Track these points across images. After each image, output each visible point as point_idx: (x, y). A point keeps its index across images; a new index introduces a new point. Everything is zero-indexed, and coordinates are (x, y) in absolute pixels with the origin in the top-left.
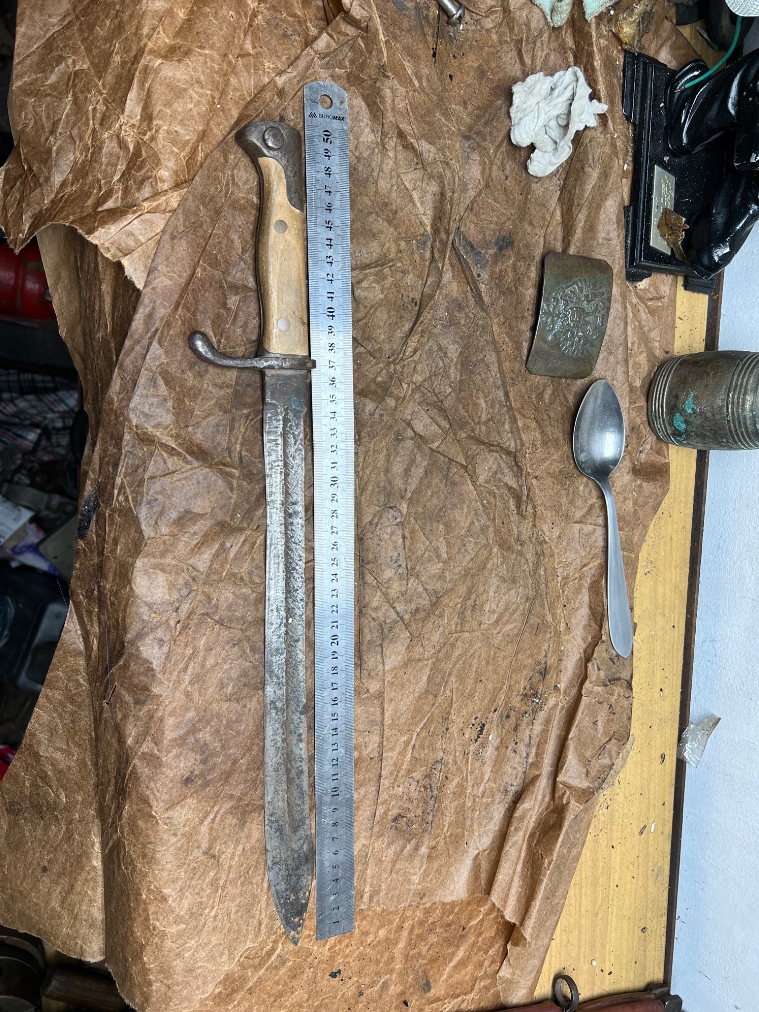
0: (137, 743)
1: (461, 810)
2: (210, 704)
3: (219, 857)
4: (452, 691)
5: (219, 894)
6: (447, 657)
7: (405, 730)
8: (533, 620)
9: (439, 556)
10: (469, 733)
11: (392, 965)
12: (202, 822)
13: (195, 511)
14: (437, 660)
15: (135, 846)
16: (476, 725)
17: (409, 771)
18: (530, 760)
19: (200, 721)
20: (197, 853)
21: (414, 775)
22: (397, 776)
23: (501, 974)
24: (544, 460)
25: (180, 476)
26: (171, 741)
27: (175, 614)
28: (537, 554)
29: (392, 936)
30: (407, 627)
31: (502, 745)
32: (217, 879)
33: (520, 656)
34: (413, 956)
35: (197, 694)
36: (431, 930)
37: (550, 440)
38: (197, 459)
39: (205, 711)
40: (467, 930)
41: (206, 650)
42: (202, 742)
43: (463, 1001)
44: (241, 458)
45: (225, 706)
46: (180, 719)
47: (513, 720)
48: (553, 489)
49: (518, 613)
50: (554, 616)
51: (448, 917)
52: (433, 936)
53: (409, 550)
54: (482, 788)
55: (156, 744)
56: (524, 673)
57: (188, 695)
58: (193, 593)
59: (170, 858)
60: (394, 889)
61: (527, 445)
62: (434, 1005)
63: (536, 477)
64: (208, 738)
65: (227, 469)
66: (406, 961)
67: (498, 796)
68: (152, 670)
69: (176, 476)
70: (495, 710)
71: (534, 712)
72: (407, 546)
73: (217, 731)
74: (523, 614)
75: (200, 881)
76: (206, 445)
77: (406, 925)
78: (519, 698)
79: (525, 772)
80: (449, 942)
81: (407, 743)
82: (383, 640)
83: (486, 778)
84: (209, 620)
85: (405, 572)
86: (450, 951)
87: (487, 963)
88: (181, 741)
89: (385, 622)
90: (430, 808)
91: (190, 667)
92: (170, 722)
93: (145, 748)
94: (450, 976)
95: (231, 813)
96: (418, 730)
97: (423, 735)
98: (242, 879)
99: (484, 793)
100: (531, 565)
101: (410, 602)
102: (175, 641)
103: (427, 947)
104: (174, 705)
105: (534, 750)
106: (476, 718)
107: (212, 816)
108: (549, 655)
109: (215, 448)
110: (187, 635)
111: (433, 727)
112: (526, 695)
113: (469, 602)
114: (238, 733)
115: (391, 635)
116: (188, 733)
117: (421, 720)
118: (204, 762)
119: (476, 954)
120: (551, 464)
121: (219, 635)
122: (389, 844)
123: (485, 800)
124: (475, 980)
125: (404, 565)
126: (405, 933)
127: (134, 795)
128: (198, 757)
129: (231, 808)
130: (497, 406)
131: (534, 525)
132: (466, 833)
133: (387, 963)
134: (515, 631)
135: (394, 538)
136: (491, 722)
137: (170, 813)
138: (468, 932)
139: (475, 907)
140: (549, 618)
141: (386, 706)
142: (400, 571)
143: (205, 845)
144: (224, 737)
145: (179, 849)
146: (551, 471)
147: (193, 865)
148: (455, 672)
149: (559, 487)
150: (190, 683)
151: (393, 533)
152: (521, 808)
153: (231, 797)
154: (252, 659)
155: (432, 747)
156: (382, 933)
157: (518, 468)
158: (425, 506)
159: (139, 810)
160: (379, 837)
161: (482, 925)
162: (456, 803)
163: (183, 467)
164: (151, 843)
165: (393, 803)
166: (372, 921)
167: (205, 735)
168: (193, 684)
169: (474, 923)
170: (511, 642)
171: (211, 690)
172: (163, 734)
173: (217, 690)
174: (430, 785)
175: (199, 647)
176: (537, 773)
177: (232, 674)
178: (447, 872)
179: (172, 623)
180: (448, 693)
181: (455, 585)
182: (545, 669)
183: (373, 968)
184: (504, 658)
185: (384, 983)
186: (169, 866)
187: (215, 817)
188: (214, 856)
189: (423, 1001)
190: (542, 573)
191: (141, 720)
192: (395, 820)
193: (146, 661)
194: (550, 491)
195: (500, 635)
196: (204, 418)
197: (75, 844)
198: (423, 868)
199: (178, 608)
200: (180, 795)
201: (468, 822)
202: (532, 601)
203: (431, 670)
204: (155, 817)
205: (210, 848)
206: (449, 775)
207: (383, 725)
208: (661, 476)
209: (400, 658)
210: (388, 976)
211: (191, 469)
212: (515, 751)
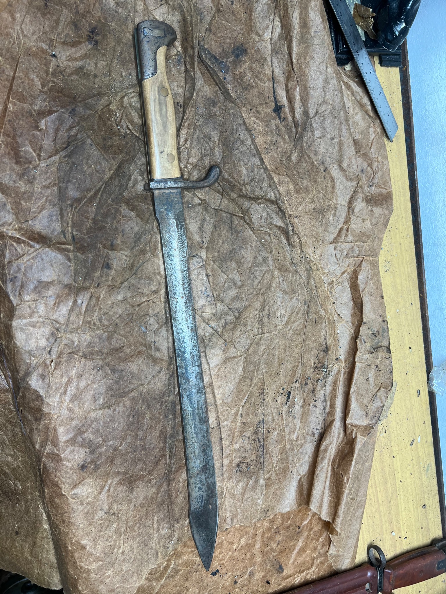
0: (42, 447)
1: (283, 451)
2: (89, 413)
3: (118, 513)
4: (263, 374)
5: (122, 537)
6: (255, 352)
7: (233, 405)
8: (312, 316)
9: (235, 284)
10: (280, 400)
11: (254, 560)
12: (100, 493)
13: (46, 280)
14: (248, 355)
15: (56, 515)
16: (284, 394)
17: (241, 432)
18: (327, 411)
19: (83, 426)
20: (101, 514)
21: (245, 434)
22: (233, 437)
23: (330, 552)
24: (300, 203)
25: (28, 258)
26: (65, 442)
27: (48, 355)
28: (307, 270)
29: (250, 542)
30: (221, 336)
31: (305, 404)
32: (119, 528)
33: (307, 343)
34: (267, 552)
35: (77, 408)
36: (277, 533)
37: (301, 188)
38: (38, 243)
39: (85, 418)
40: (301, 528)
41: (78, 377)
42: (88, 440)
43: (307, 574)
44: (73, 237)
45: (101, 412)
46: (68, 427)
47: (310, 386)
48: (310, 223)
49: (301, 313)
50: (326, 311)
51: (287, 522)
52: (279, 536)
53: (213, 283)
54: (296, 434)
55: (54, 446)
56: (312, 353)
57: (70, 409)
58: (59, 340)
59: (82, 520)
60: (247, 511)
61: (284, 194)
62: (288, 580)
63: (297, 217)
64: (91, 436)
65: (63, 246)
66: (263, 556)
67: (309, 438)
68: (40, 396)
69: (26, 258)
70: (296, 381)
71: (325, 378)
72: (211, 281)
73: (98, 431)
74: (303, 314)
75: (107, 532)
76: (44, 232)
77: (259, 532)
78: (312, 371)
79: (324, 419)
80: (291, 538)
81: (236, 414)
82: (205, 348)
83: (298, 427)
84: (76, 356)
85: (213, 299)
86: (292, 543)
87: (319, 547)
88: (72, 442)
89: (205, 335)
90: (261, 453)
91: (68, 390)
92: (61, 430)
93: (48, 449)
94: (295, 560)
95: (121, 484)
96: (243, 404)
97: (247, 406)
98: (138, 525)
99: (298, 437)
100: (304, 279)
101: (220, 319)
102: (52, 374)
103: (276, 544)
104: (61, 418)
105: (328, 404)
106: (283, 389)
107: (107, 488)
108: (327, 338)
109: (52, 233)
110: (61, 370)
111: (253, 400)
112: (316, 368)
113: (264, 313)
114: (114, 430)
115: (211, 343)
116: (76, 436)
117: (243, 397)
118: (93, 452)
119: (311, 542)
120: (306, 205)
121: (85, 365)
122: (238, 482)
123: (299, 442)
124: (313, 559)
125: (211, 294)
126: (259, 538)
127: (48, 483)
128: (87, 450)
129: (120, 480)
130: (256, 169)
131: (302, 251)
132: (290, 466)
133: (250, 560)
134: (301, 326)
135: (200, 277)
136: (295, 390)
137: (75, 491)
138: (303, 529)
139: (305, 512)
140: (322, 313)
141: (216, 392)
142: (209, 299)
143: (106, 508)
144: (103, 434)
145: (87, 513)
146: (307, 210)
147: (99, 522)
148: (263, 361)
149: (315, 221)
150: (70, 401)
151: (199, 274)
152: (324, 443)
153: (118, 472)
154: (113, 378)
155: (255, 413)
156: (243, 541)
157: (282, 212)
158: (219, 251)
159: (54, 492)
160: (229, 479)
161: (311, 523)
162: (279, 447)
163: (29, 250)
164: (66, 513)
165: (234, 455)
166: (234, 535)
167: (89, 435)
168: (73, 402)
169: (305, 522)
170: (299, 334)
171: (87, 404)
172: (58, 438)
173: (92, 402)
174: (258, 438)
175: (72, 376)
176: (333, 419)
177: (101, 390)
178: (281, 493)
179: (48, 362)
180: (260, 376)
181: (251, 302)
182: (327, 348)
183: (241, 564)
184: (297, 345)
185: (250, 573)
186: (82, 526)
187: (110, 488)
188: (114, 514)
189: (280, 579)
190: (313, 283)
191: (42, 431)
192: (238, 465)
193: (35, 391)
194: (309, 225)
195: (291, 331)
196: (39, 213)
197: (32, 515)
198: (264, 494)
199: (50, 352)
200: (80, 478)
201: (291, 458)
202: (308, 303)
203: (244, 363)
204: (64, 495)
205: (110, 509)
206: (270, 430)
207: (216, 405)
208: (386, 201)
209: (219, 358)
210: (252, 568)
211: (35, 251)
212: (316, 406)
